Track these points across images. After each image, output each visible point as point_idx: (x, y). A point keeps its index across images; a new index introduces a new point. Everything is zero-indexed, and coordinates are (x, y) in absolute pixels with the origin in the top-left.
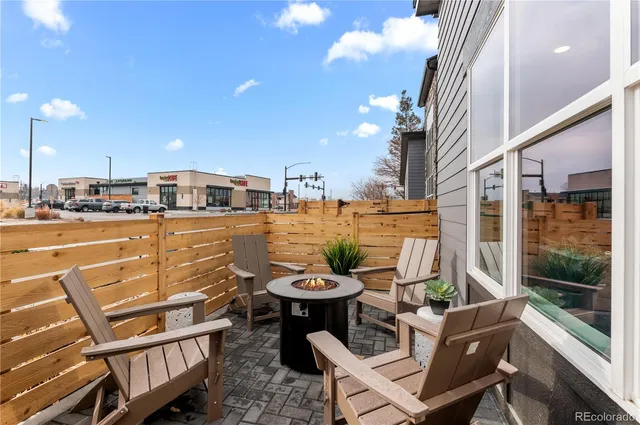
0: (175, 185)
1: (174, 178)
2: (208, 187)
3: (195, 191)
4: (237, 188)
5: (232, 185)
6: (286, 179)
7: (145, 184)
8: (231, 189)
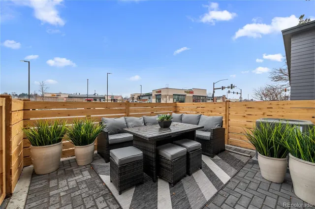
0: (160, 95)
1: (160, 92)
2: (174, 95)
3: (168, 97)
4: (188, 95)
5: (186, 94)
6: (214, 89)
7: (151, 95)
8: (185, 95)
